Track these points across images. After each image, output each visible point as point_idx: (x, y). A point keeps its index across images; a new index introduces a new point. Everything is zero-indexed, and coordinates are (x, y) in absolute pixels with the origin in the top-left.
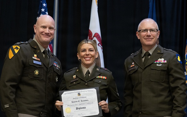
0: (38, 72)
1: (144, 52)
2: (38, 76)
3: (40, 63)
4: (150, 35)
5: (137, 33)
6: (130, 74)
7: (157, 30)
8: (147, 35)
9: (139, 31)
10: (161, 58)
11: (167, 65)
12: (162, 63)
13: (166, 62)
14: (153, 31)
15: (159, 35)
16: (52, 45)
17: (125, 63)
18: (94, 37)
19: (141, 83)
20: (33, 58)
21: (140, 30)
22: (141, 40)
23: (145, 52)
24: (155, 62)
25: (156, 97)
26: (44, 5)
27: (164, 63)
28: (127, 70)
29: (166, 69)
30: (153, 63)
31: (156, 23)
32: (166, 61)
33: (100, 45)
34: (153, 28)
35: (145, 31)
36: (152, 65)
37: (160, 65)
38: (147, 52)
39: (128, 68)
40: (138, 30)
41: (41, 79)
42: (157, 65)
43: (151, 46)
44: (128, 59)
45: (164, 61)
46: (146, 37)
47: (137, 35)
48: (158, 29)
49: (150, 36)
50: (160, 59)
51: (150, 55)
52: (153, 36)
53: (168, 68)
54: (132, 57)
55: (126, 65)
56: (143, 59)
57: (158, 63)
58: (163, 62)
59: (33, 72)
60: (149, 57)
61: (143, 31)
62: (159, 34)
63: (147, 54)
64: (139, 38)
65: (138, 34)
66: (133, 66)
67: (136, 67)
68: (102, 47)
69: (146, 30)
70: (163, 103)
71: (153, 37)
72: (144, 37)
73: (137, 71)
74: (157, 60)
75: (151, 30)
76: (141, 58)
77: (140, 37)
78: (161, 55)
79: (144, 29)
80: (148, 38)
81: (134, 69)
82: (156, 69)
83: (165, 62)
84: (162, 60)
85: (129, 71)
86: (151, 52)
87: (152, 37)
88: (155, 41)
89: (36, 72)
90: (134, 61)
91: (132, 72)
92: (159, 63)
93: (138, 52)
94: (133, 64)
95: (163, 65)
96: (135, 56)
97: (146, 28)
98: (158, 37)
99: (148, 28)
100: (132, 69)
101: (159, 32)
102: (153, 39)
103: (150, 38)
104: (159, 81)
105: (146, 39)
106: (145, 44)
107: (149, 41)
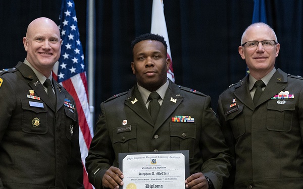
0: (38, 122)
1: (254, 80)
2: (39, 129)
3: (41, 105)
4: (263, 50)
5: (240, 48)
6: (229, 119)
7: (274, 41)
8: (257, 51)
9: (243, 45)
10: (284, 90)
11: (295, 103)
12: (286, 100)
13: (293, 97)
14: (267, 43)
15: (278, 52)
16: (85, 74)
17: (220, 101)
19: (250, 134)
20: (28, 96)
21: (246, 43)
22: (247, 60)
23: (255, 81)
24: (274, 98)
25: (277, 157)
26: (70, 4)
27: (290, 99)
28: (223, 112)
29: (294, 109)
30: (270, 99)
31: (272, 30)
32: (293, 95)
34: (268, 38)
35: (253, 44)
36: (269, 102)
37: (283, 103)
38: (260, 81)
39: (225, 110)
40: (242, 43)
42: (278, 102)
43: (264, 71)
44: (225, 94)
45: (290, 95)
46: (255, 55)
47: (240, 52)
48: (277, 41)
49: (263, 52)
50: (282, 92)
51: (264, 85)
52: (268, 53)
53: (297, 107)
54: (232, 90)
55: (221, 105)
56: (253, 94)
57: (279, 99)
58: (287, 98)
59: (30, 121)
60: (263, 89)
61: (250, 45)
62: (278, 49)
63: (259, 84)
64: (243, 57)
65: (242, 50)
66: (233, 105)
67: (240, 108)
68: (173, 74)
69: (256, 43)
70: (289, 168)
71: (268, 55)
72: (253, 54)
73: (242, 113)
74: (277, 94)
75: (265, 42)
76: (248, 91)
77: (245, 55)
78: (283, 86)
79: (252, 40)
80: (258, 55)
81: (237, 111)
82: (277, 110)
83: (291, 97)
84: (286, 94)
85: (228, 115)
86: (266, 81)
87: (265, 54)
89: (36, 121)
90: (235, 97)
91: (233, 116)
92: (282, 100)
93: (242, 82)
94: (234, 101)
96: (236, 88)
97: (255, 39)
98: (277, 56)
99: (259, 39)
100: (233, 110)
101: (278, 46)
102: (267, 59)
103: (263, 55)
104: (282, 131)
105: (255, 58)
106: (254, 67)
107: (261, 62)
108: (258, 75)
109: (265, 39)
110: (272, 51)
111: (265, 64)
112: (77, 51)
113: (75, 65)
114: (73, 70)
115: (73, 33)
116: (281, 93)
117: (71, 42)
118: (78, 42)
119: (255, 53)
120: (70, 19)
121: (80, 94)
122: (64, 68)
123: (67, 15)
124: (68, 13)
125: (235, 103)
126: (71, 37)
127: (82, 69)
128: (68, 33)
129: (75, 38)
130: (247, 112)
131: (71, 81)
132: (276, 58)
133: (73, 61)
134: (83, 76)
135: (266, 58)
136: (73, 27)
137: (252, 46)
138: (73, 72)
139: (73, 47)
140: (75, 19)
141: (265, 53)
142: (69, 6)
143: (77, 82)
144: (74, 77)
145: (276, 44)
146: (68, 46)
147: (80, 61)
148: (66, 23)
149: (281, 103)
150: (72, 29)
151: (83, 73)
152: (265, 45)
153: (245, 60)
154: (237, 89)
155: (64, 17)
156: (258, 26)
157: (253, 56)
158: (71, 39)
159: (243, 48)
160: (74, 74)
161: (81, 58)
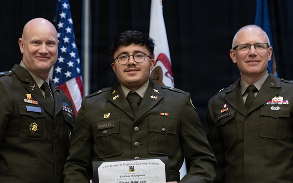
1: (245, 85)
4: (256, 54)
5: (232, 52)
7: (267, 44)
8: (249, 54)
9: (235, 48)
10: (277, 96)
11: (289, 109)
12: (280, 106)
13: (288, 103)
14: (260, 47)
15: (271, 55)
16: (81, 79)
18: (157, 60)
20: (26, 101)
21: (237, 46)
22: (238, 64)
23: (247, 86)
24: (268, 103)
26: (65, 5)
27: (284, 105)
28: (213, 118)
29: (289, 116)
30: (263, 105)
31: (265, 33)
32: (287, 101)
33: (169, 75)
34: (260, 41)
35: (245, 47)
36: (262, 108)
37: (277, 109)
38: (252, 86)
39: (216, 115)
40: (233, 46)
41: (43, 139)
42: (272, 108)
45: (284, 100)
46: (248, 58)
47: (231, 55)
48: (269, 44)
49: (255, 56)
51: (256, 90)
52: (260, 56)
53: (291, 113)
54: (223, 95)
56: (245, 98)
57: (273, 105)
58: (281, 104)
59: (28, 127)
60: (256, 94)
61: (242, 48)
62: (271, 52)
64: (235, 61)
65: (233, 53)
66: (224, 110)
68: (172, 78)
69: (248, 46)
71: (261, 59)
72: (245, 58)
73: (233, 119)
74: (271, 100)
75: (257, 45)
76: (241, 96)
77: (237, 59)
78: (277, 92)
79: (244, 43)
80: (251, 59)
81: (228, 116)
83: (285, 103)
84: (280, 100)
85: (219, 120)
86: (258, 85)
87: (258, 58)
88: (263, 65)
89: (33, 127)
90: (226, 102)
91: (224, 121)
92: (276, 106)
94: (225, 106)
95: (284, 109)
96: (227, 93)
97: (247, 42)
98: (270, 59)
99: (252, 42)
100: (225, 115)
101: (271, 49)
102: (260, 63)
103: (255, 59)
104: (276, 138)
105: (248, 62)
106: (246, 71)
107: (253, 65)
108: (250, 80)
109: (257, 42)
110: (265, 54)
111: (257, 68)
112: (73, 54)
113: (70, 69)
114: (68, 74)
115: (68, 35)
116: (275, 99)
117: (66, 45)
118: (74, 45)
119: (247, 57)
120: (65, 21)
121: (75, 99)
122: (59, 72)
123: (62, 17)
124: (63, 15)
125: (226, 108)
126: (66, 40)
127: (78, 73)
128: (63, 35)
129: (71, 41)
130: (239, 117)
131: (66, 86)
132: (269, 61)
133: (68, 65)
134: (79, 81)
135: (258, 61)
136: (69, 30)
137: (244, 49)
138: (69, 77)
139: (68, 50)
140: (71, 21)
141: (258, 56)
142: (64, 7)
143: (73, 87)
144: (69, 81)
145: (268, 47)
146: (64, 49)
147: (76, 65)
148: (61, 25)
149: (275, 109)
150: (67, 32)
151: (79, 77)
152: (258, 49)
153: (236, 63)
154: (229, 95)
155: (59, 19)
156: (250, 29)
157: (245, 60)
158: (66, 42)
159: (235, 51)
160: (69, 78)
161: (77, 62)
